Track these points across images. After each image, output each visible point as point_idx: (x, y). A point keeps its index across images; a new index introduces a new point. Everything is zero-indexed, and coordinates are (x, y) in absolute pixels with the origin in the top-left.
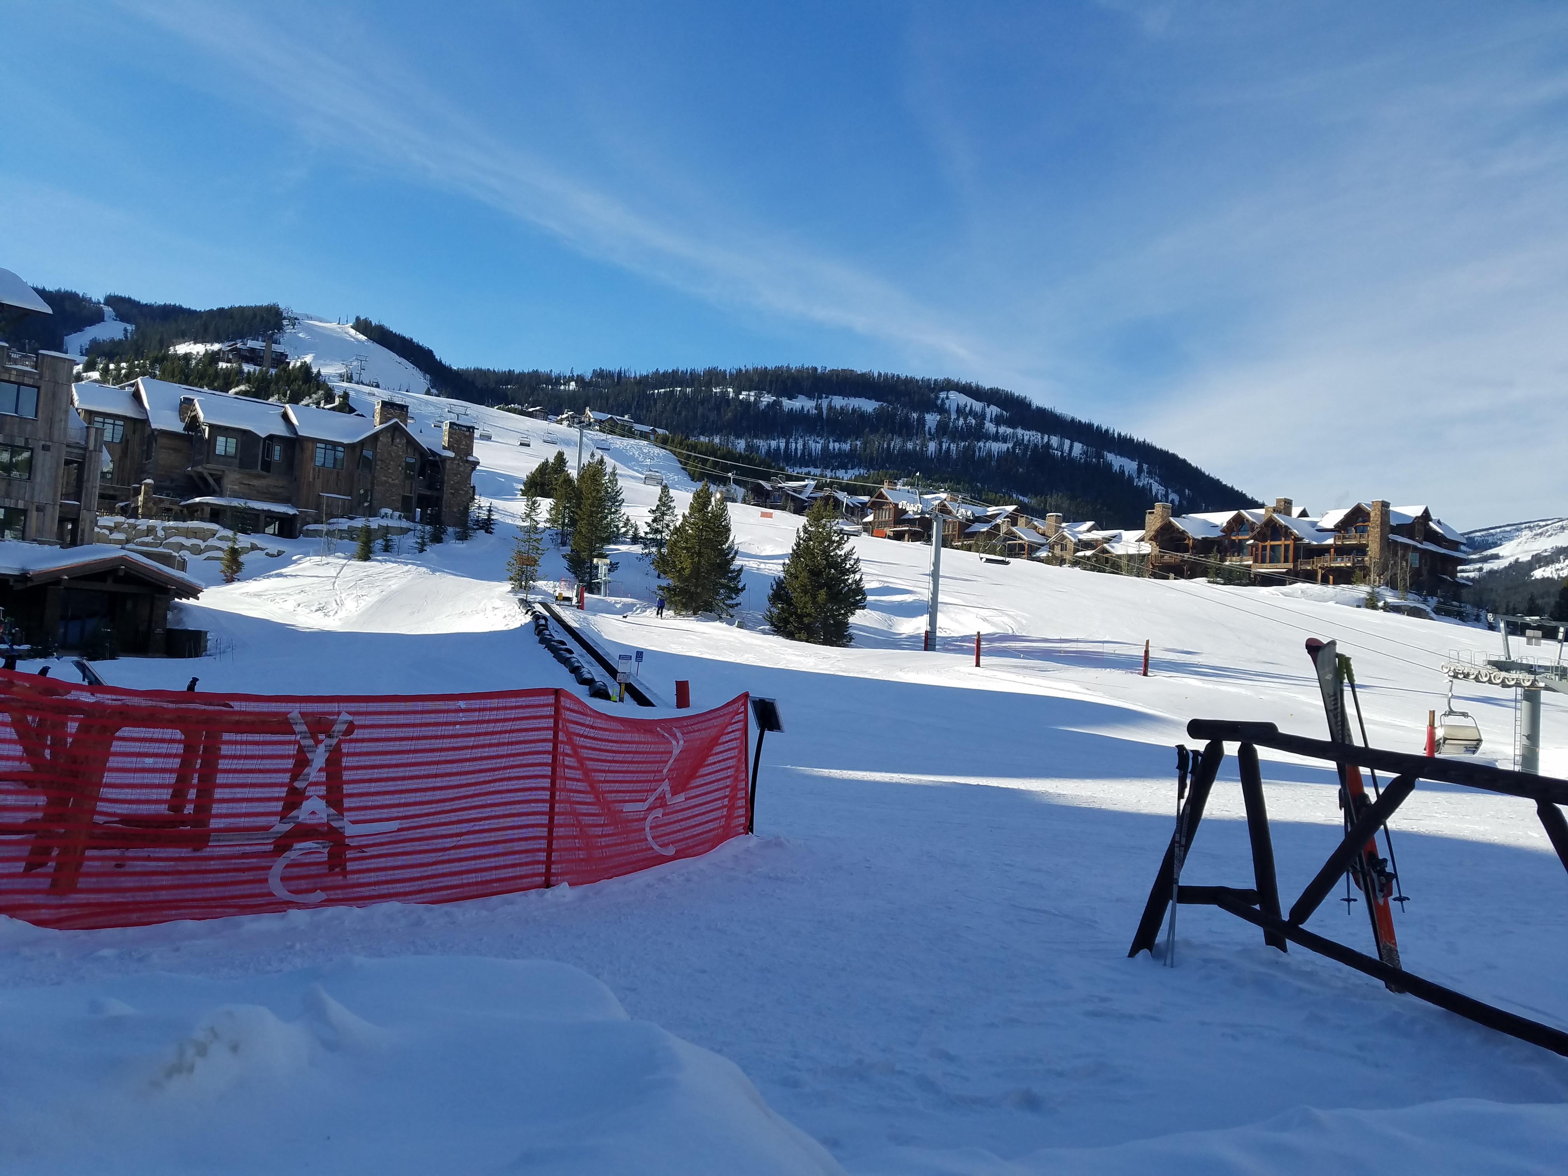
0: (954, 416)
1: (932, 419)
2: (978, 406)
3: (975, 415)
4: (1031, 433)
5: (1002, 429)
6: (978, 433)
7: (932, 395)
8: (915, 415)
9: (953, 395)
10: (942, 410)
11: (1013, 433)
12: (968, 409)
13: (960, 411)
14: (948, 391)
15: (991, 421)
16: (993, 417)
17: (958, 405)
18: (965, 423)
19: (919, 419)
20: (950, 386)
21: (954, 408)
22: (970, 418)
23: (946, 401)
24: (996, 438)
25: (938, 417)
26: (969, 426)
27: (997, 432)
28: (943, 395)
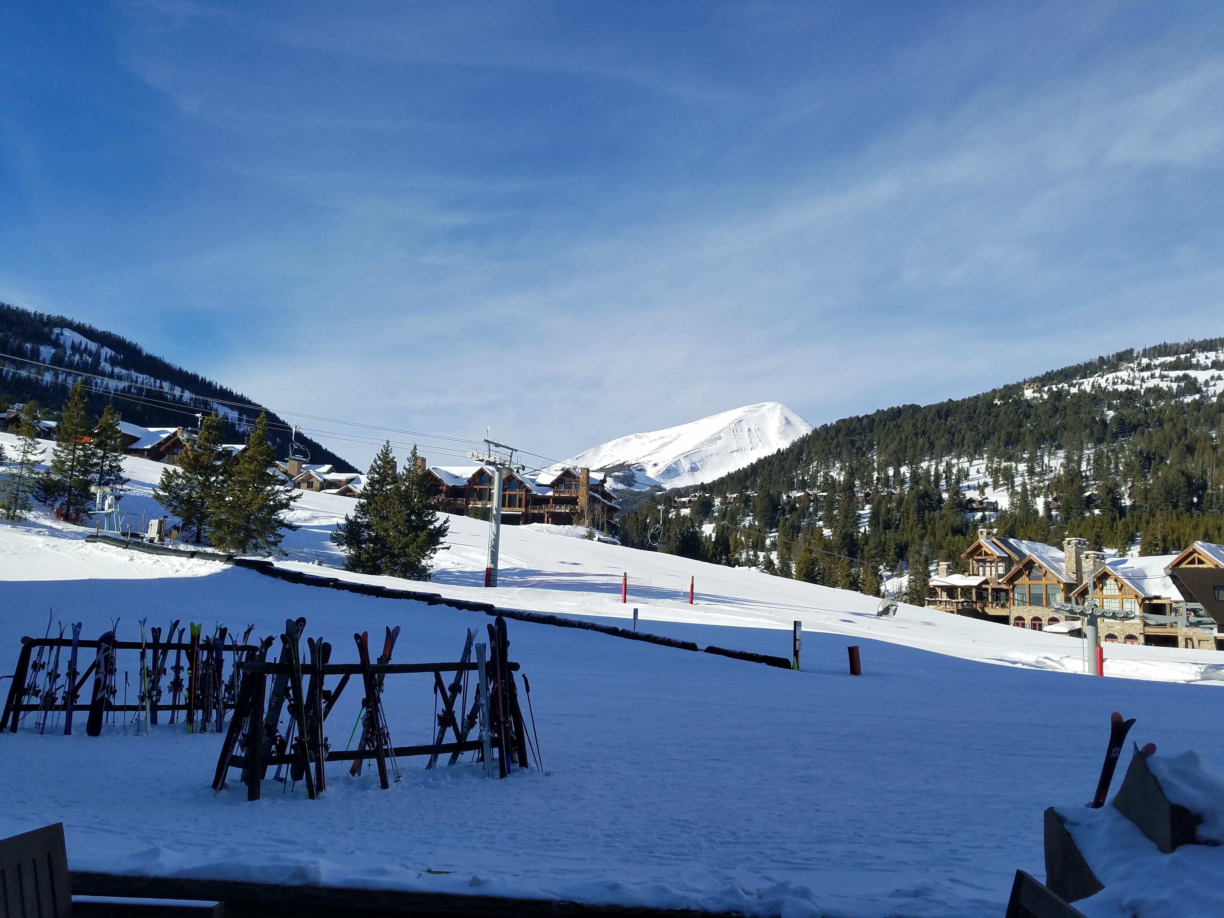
0: (69, 352)
1: (47, 352)
2: (93, 346)
3: (90, 354)
4: (145, 376)
5: (117, 370)
6: (94, 369)
7: (46, 329)
8: (29, 346)
9: (67, 332)
10: (56, 344)
11: (128, 374)
12: (83, 347)
13: (75, 348)
14: (62, 327)
15: (106, 360)
16: (108, 357)
17: (73, 342)
18: (81, 360)
19: (32, 350)
20: (63, 323)
21: (68, 344)
22: (84, 355)
23: (61, 337)
24: (111, 376)
25: (53, 351)
26: (86, 363)
27: (113, 370)
28: (57, 331)
